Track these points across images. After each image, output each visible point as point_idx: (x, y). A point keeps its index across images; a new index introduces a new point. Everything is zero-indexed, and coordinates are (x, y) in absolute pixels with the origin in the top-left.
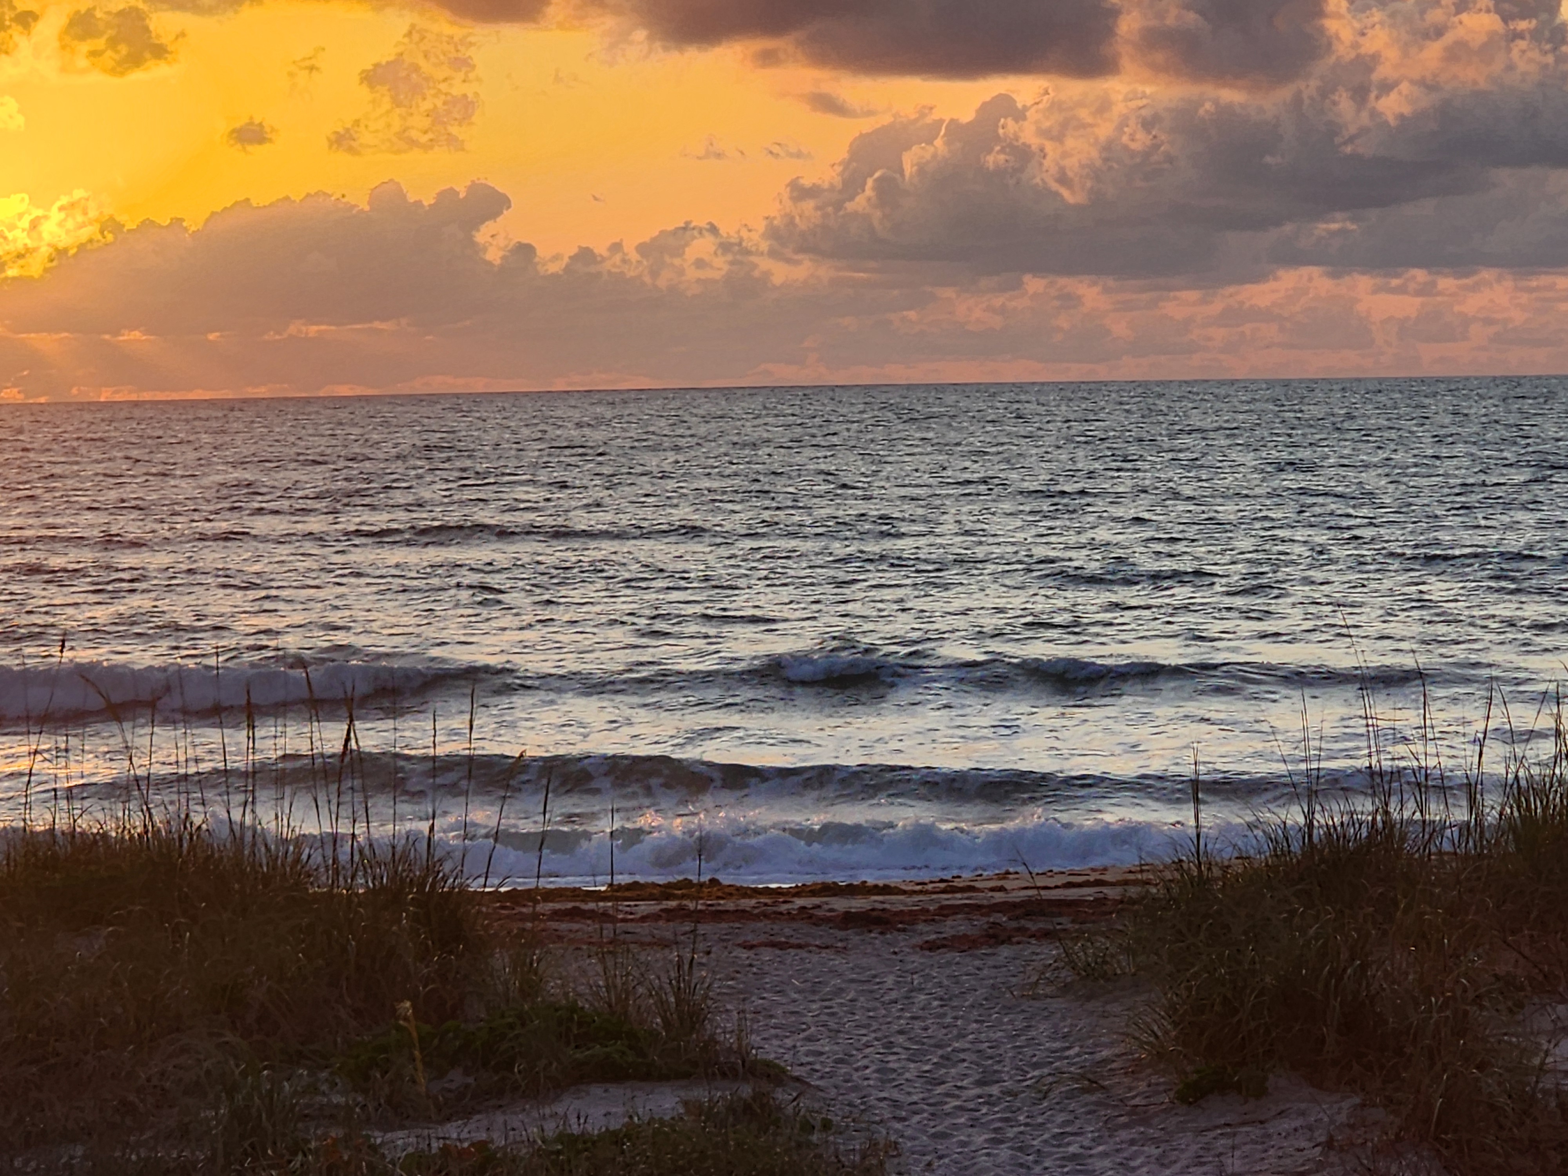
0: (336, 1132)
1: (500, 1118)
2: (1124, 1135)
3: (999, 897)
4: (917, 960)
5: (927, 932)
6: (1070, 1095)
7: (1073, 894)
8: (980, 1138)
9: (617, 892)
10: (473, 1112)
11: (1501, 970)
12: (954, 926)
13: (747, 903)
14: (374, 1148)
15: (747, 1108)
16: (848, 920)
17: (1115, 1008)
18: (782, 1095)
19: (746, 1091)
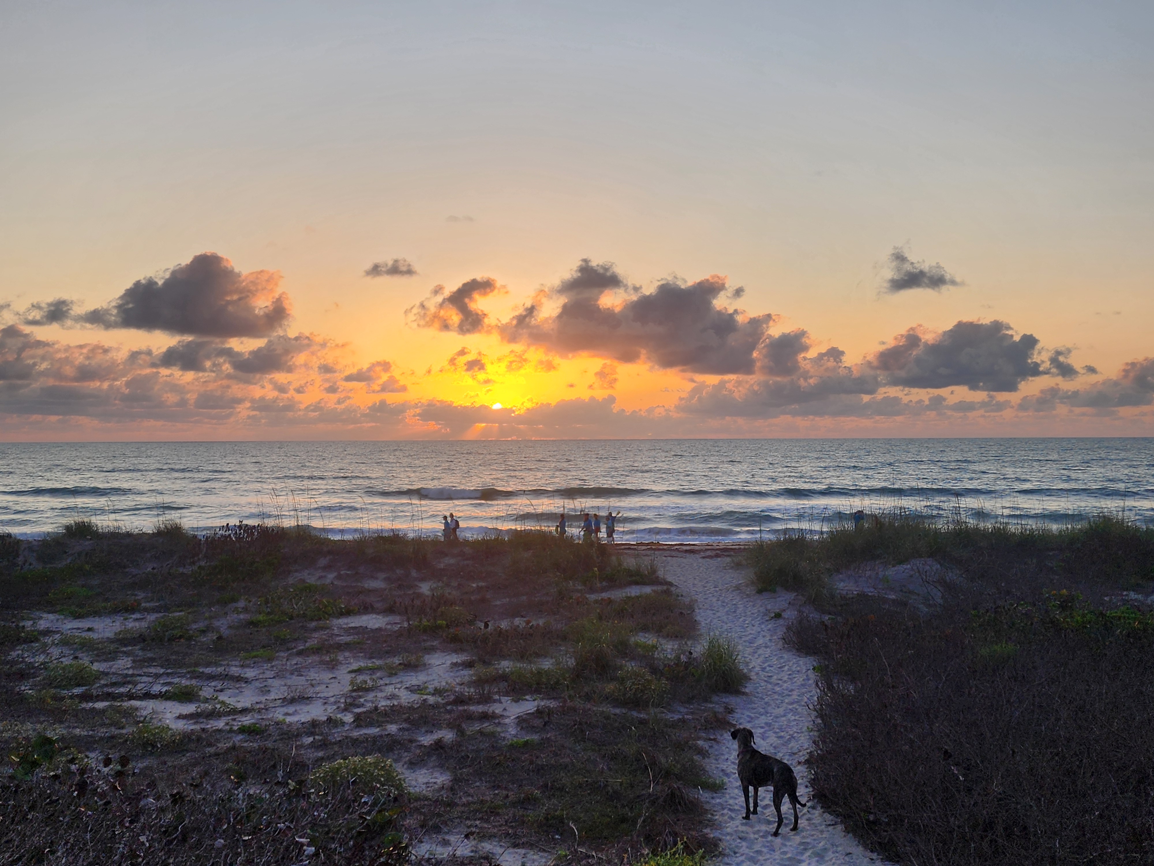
0: (579, 595)
1: (613, 592)
2: (745, 600)
3: (718, 547)
4: (700, 560)
5: (703, 554)
6: (733, 591)
7: (734, 547)
8: (714, 599)
9: (638, 545)
10: (608, 591)
11: (827, 567)
12: (709, 553)
13: (665, 547)
14: (587, 598)
15: (665, 591)
16: (686, 551)
17: (743, 572)
18: (673, 589)
19: (665, 587)
